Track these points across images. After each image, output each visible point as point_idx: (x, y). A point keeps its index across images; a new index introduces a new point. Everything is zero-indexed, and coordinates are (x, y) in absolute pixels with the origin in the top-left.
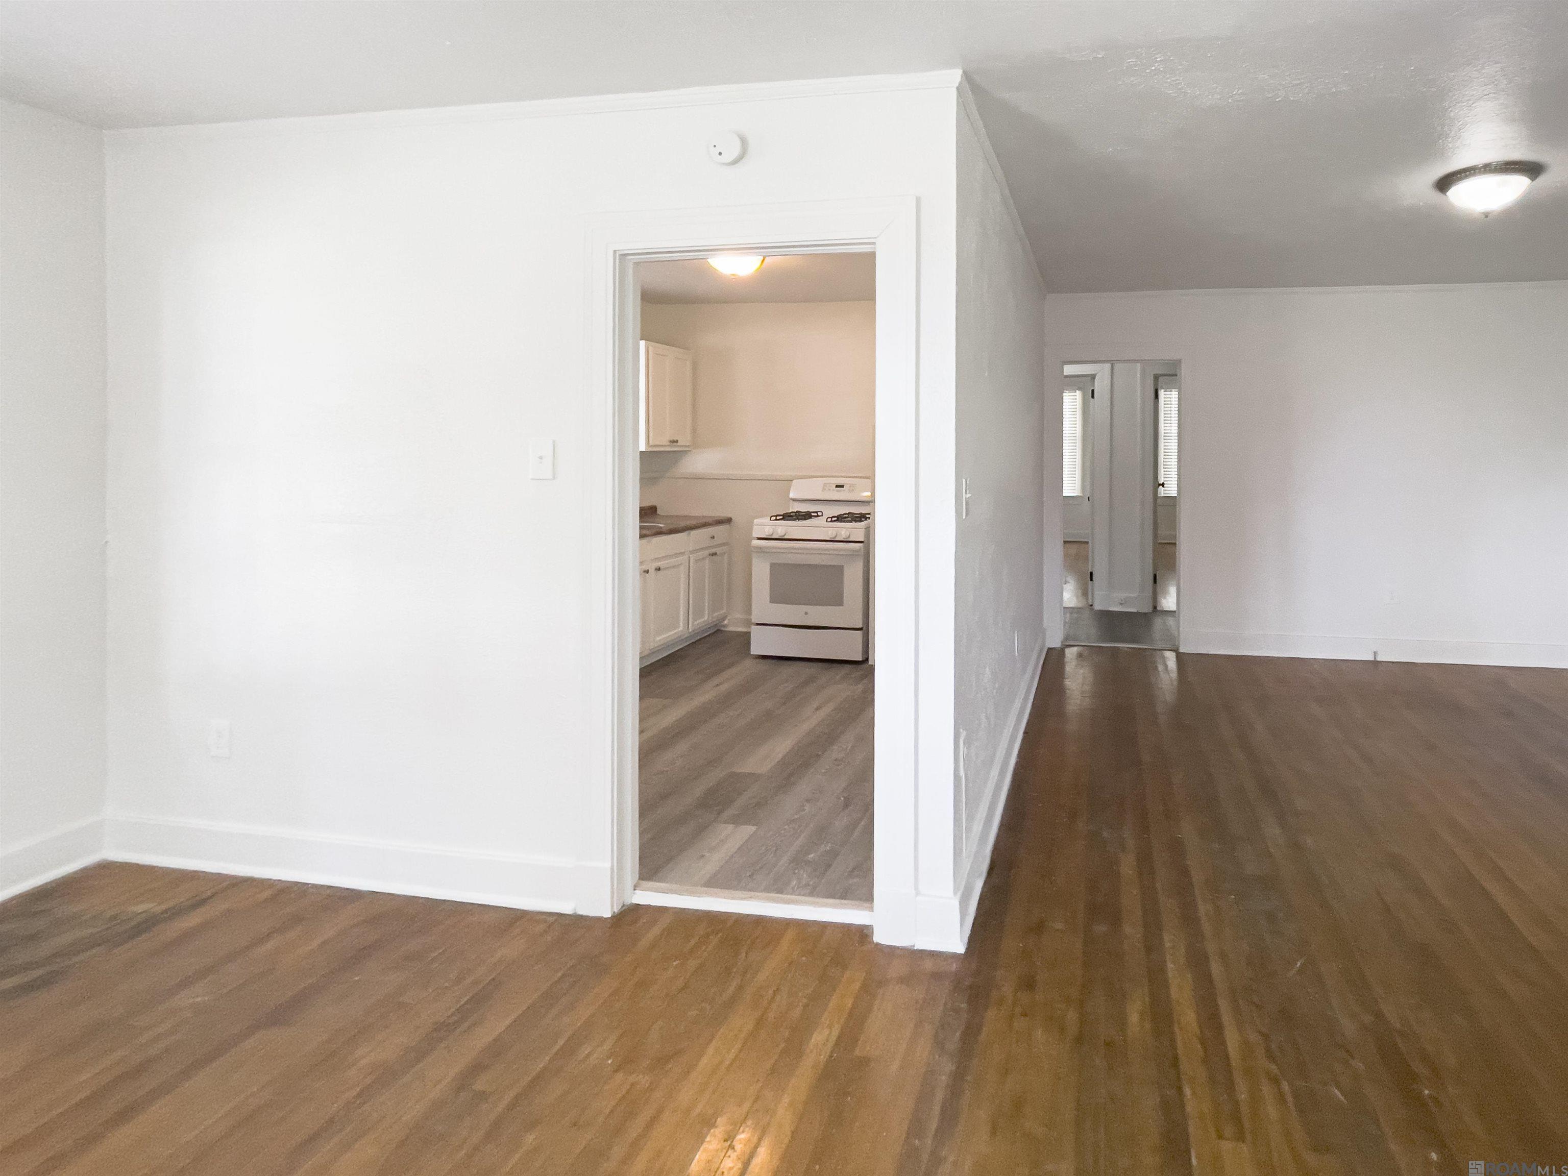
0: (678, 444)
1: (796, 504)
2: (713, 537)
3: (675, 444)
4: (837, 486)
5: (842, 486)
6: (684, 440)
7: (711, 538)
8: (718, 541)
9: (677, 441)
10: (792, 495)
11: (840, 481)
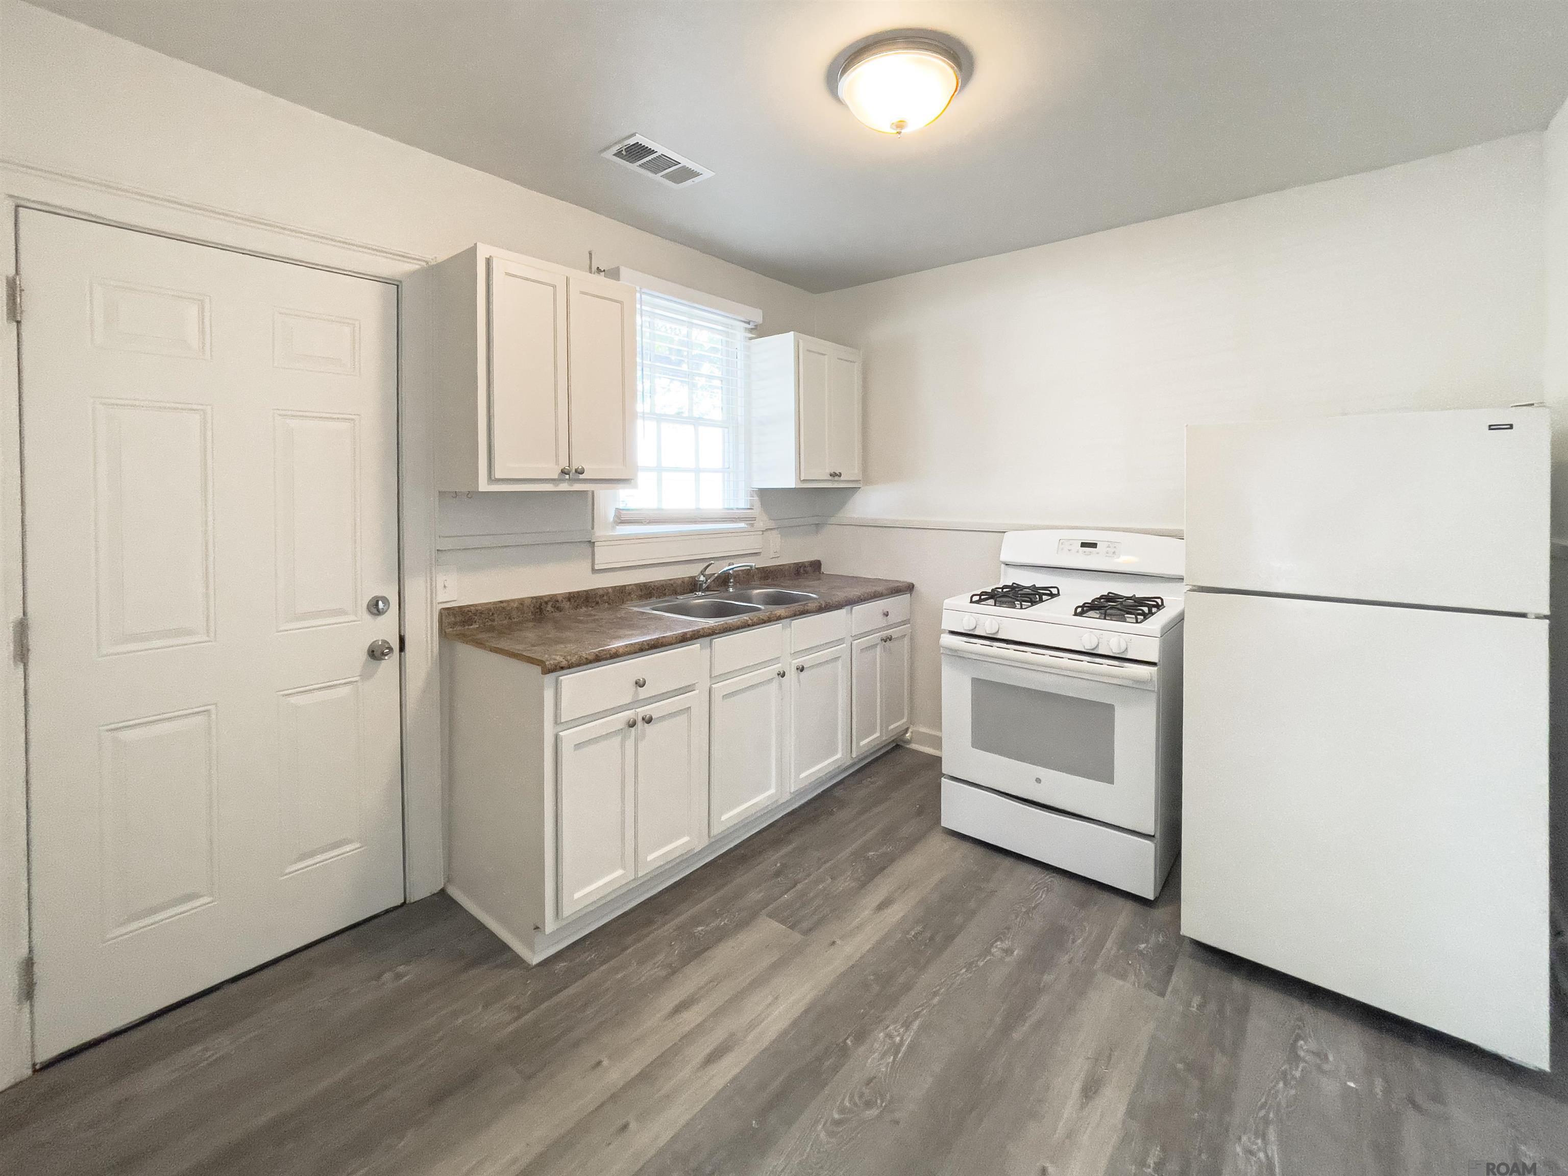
0: (842, 478)
1: (1011, 570)
2: (886, 614)
3: (836, 478)
4: (1084, 545)
5: (1094, 545)
6: (852, 471)
7: (884, 614)
8: (892, 619)
9: (840, 475)
10: (1005, 556)
11: (1089, 537)
